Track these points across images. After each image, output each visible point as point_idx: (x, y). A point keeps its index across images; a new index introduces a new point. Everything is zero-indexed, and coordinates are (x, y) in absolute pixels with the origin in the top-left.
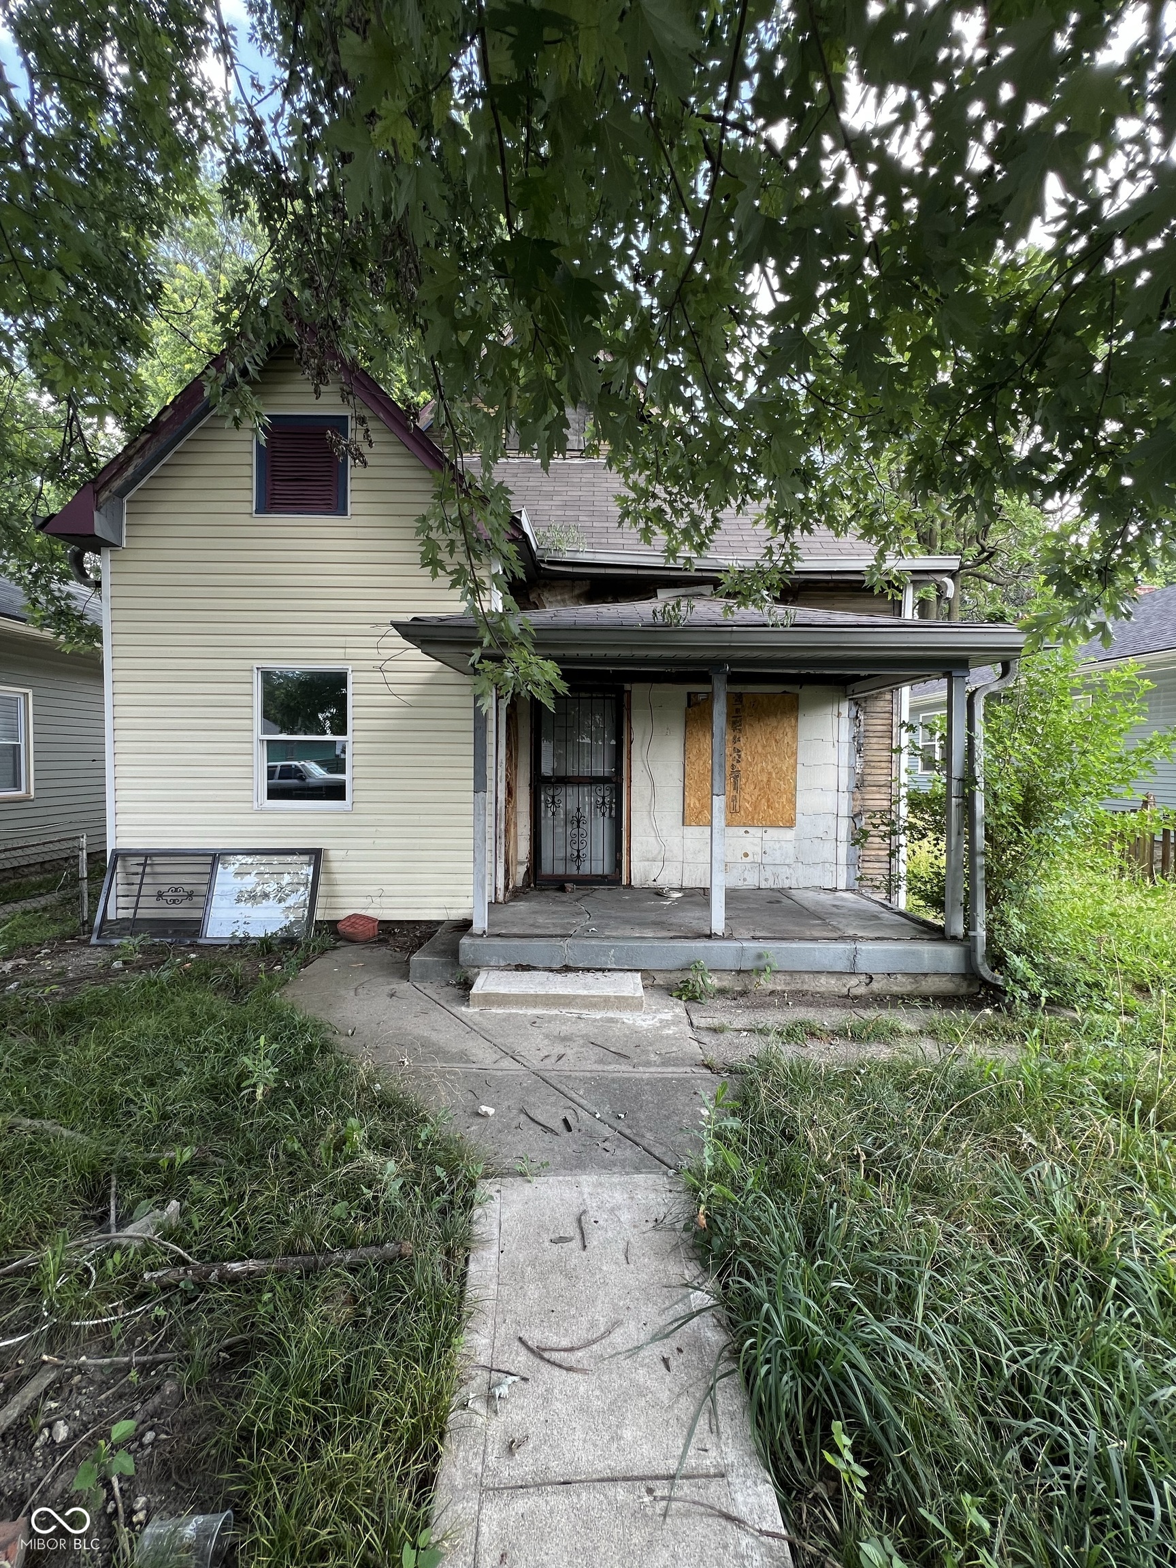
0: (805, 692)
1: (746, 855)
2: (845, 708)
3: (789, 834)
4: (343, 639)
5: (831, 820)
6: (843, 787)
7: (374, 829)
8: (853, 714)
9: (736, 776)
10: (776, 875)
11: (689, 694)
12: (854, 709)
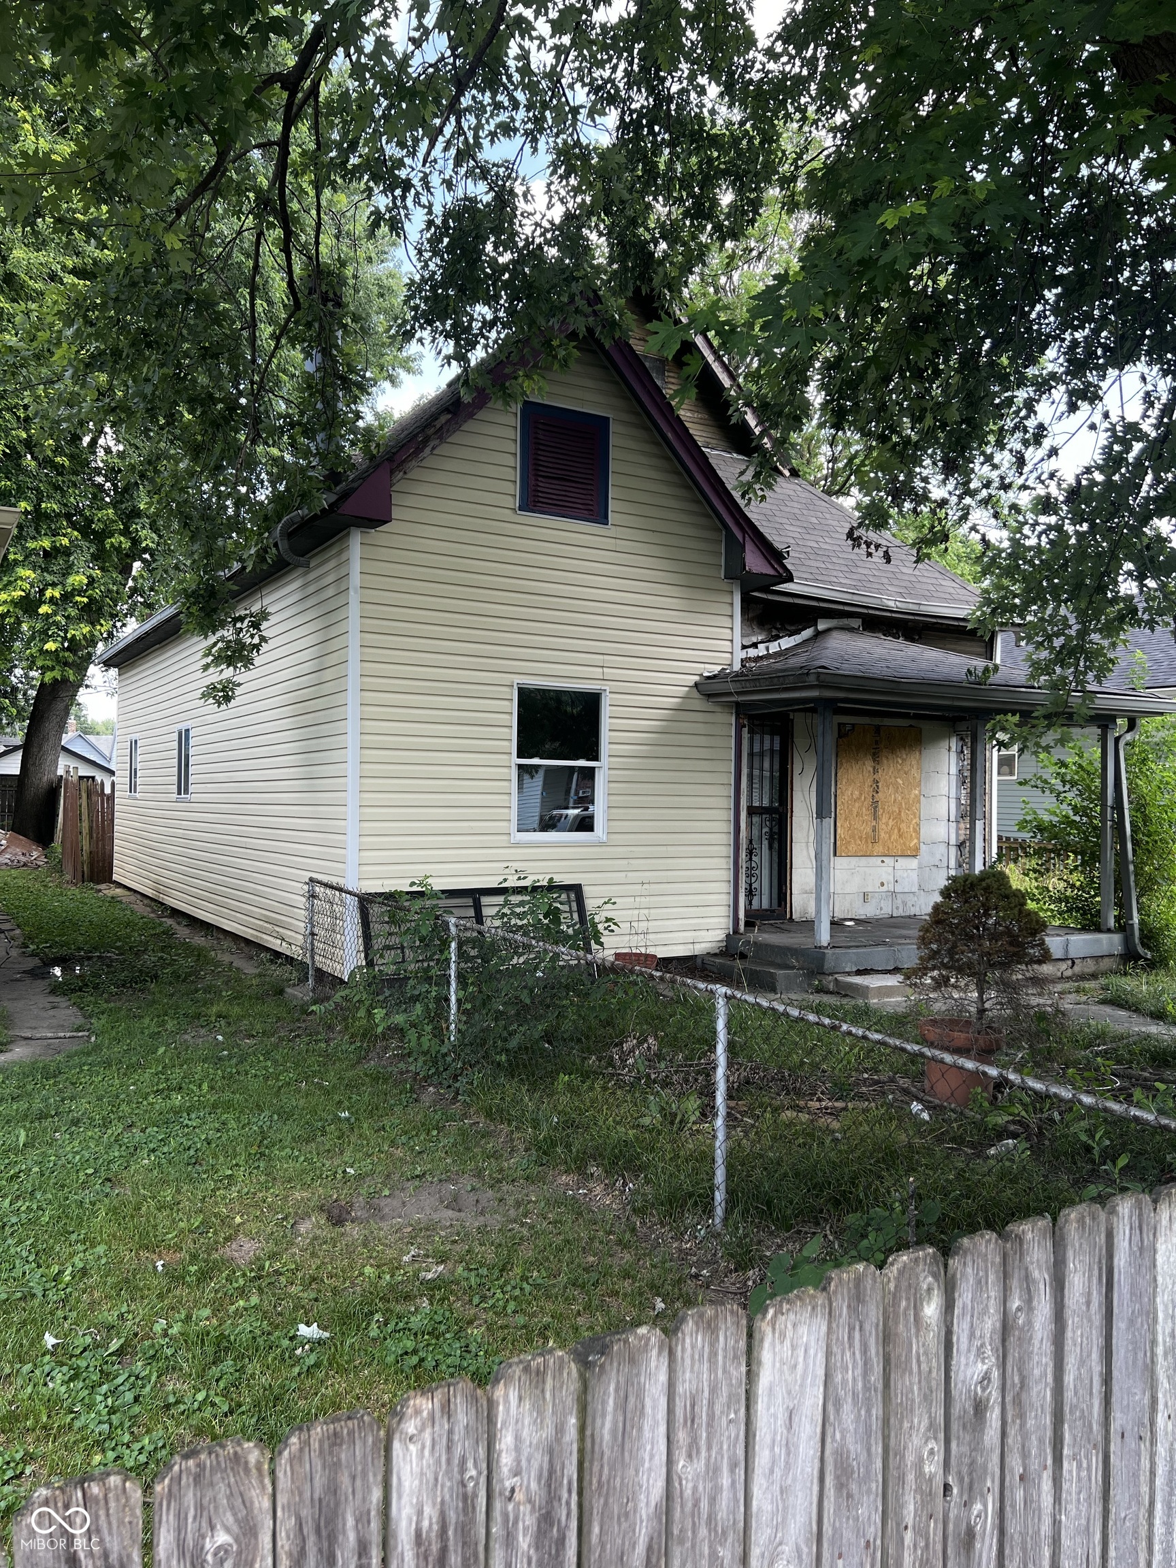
0: (925, 726)
1: (882, 884)
2: (954, 743)
3: (913, 863)
4: (601, 657)
5: (943, 848)
6: (952, 818)
7: (625, 862)
8: (959, 749)
9: (875, 805)
10: (904, 903)
11: (839, 724)
12: (960, 744)
